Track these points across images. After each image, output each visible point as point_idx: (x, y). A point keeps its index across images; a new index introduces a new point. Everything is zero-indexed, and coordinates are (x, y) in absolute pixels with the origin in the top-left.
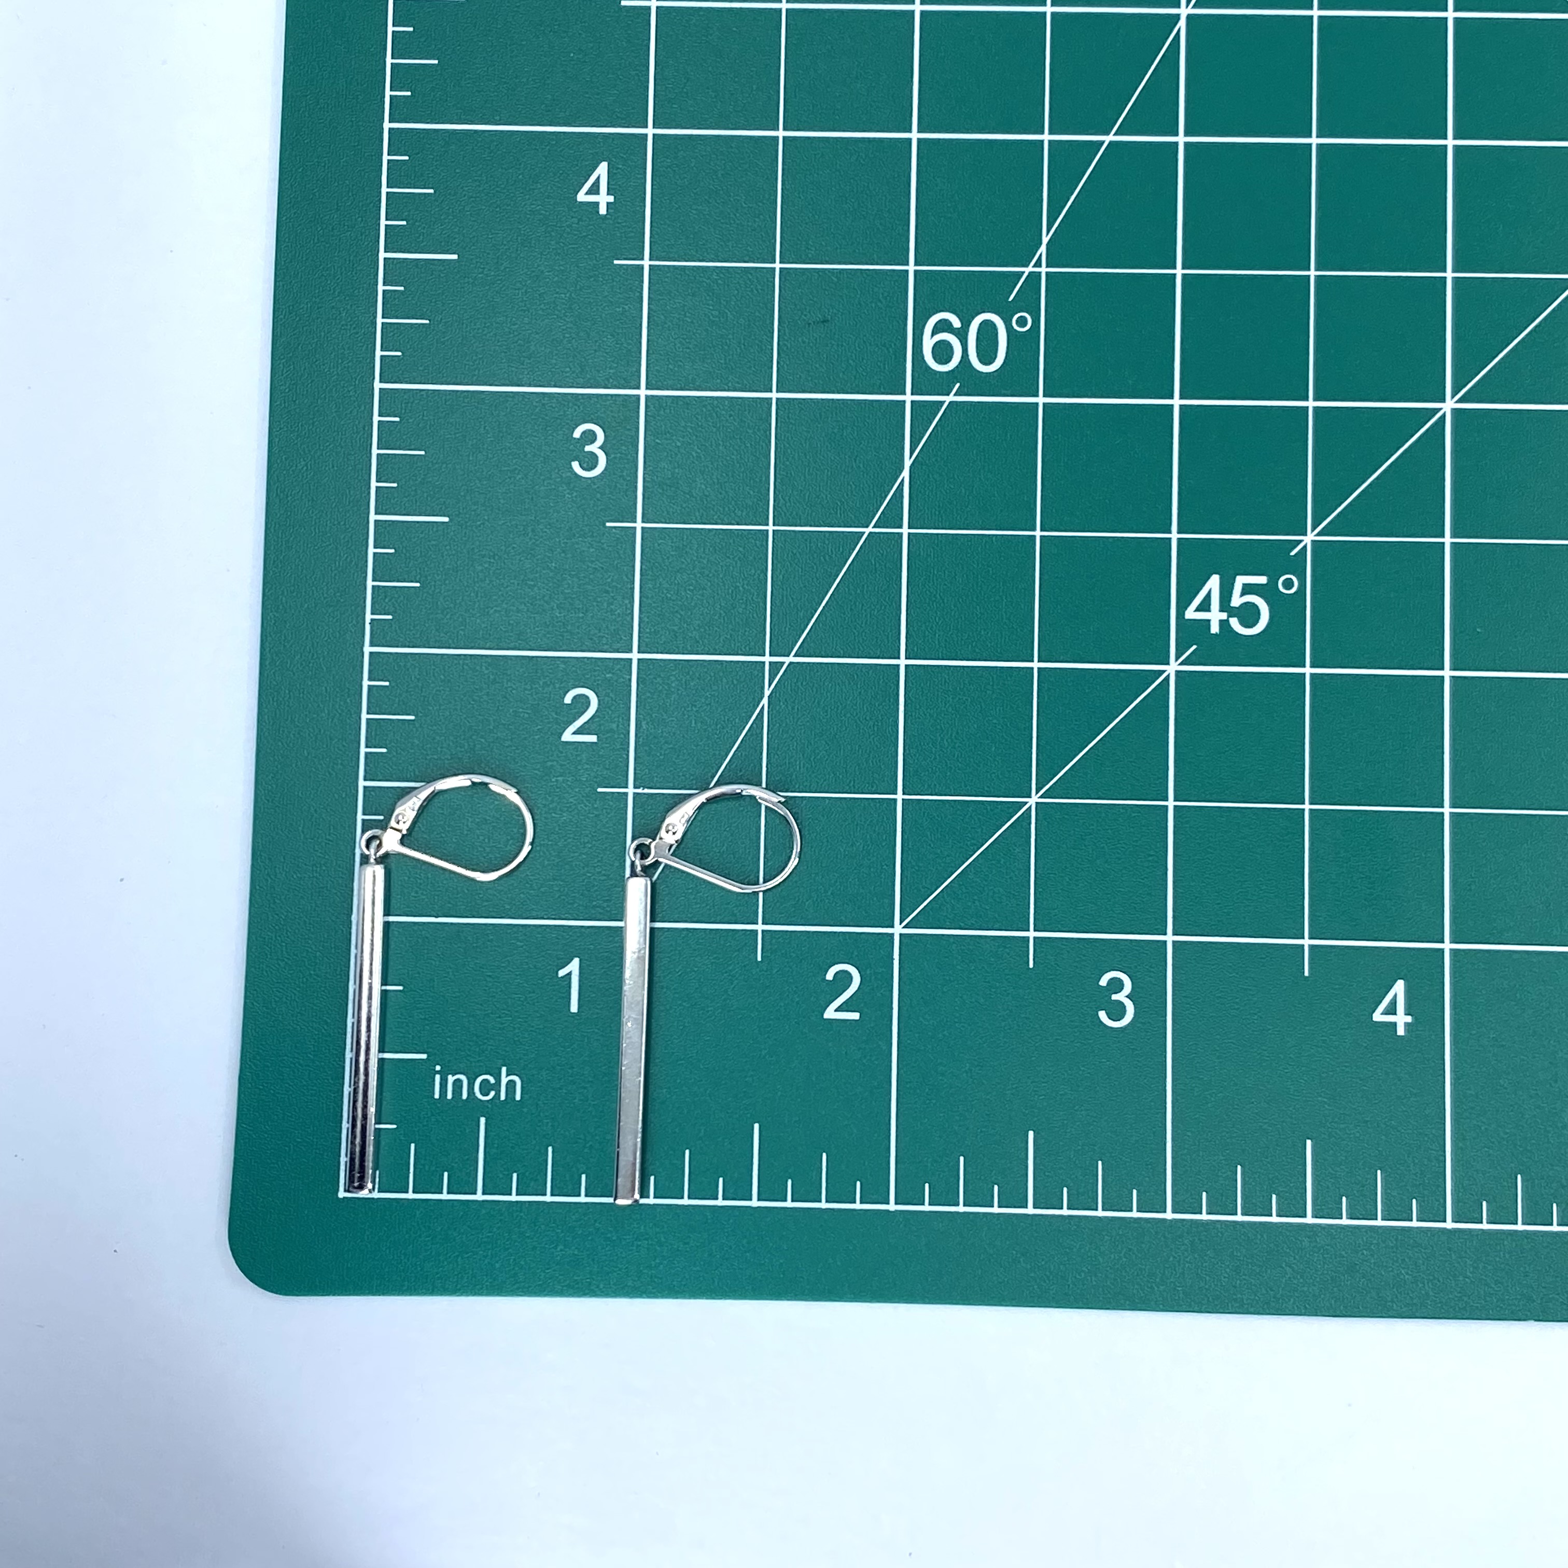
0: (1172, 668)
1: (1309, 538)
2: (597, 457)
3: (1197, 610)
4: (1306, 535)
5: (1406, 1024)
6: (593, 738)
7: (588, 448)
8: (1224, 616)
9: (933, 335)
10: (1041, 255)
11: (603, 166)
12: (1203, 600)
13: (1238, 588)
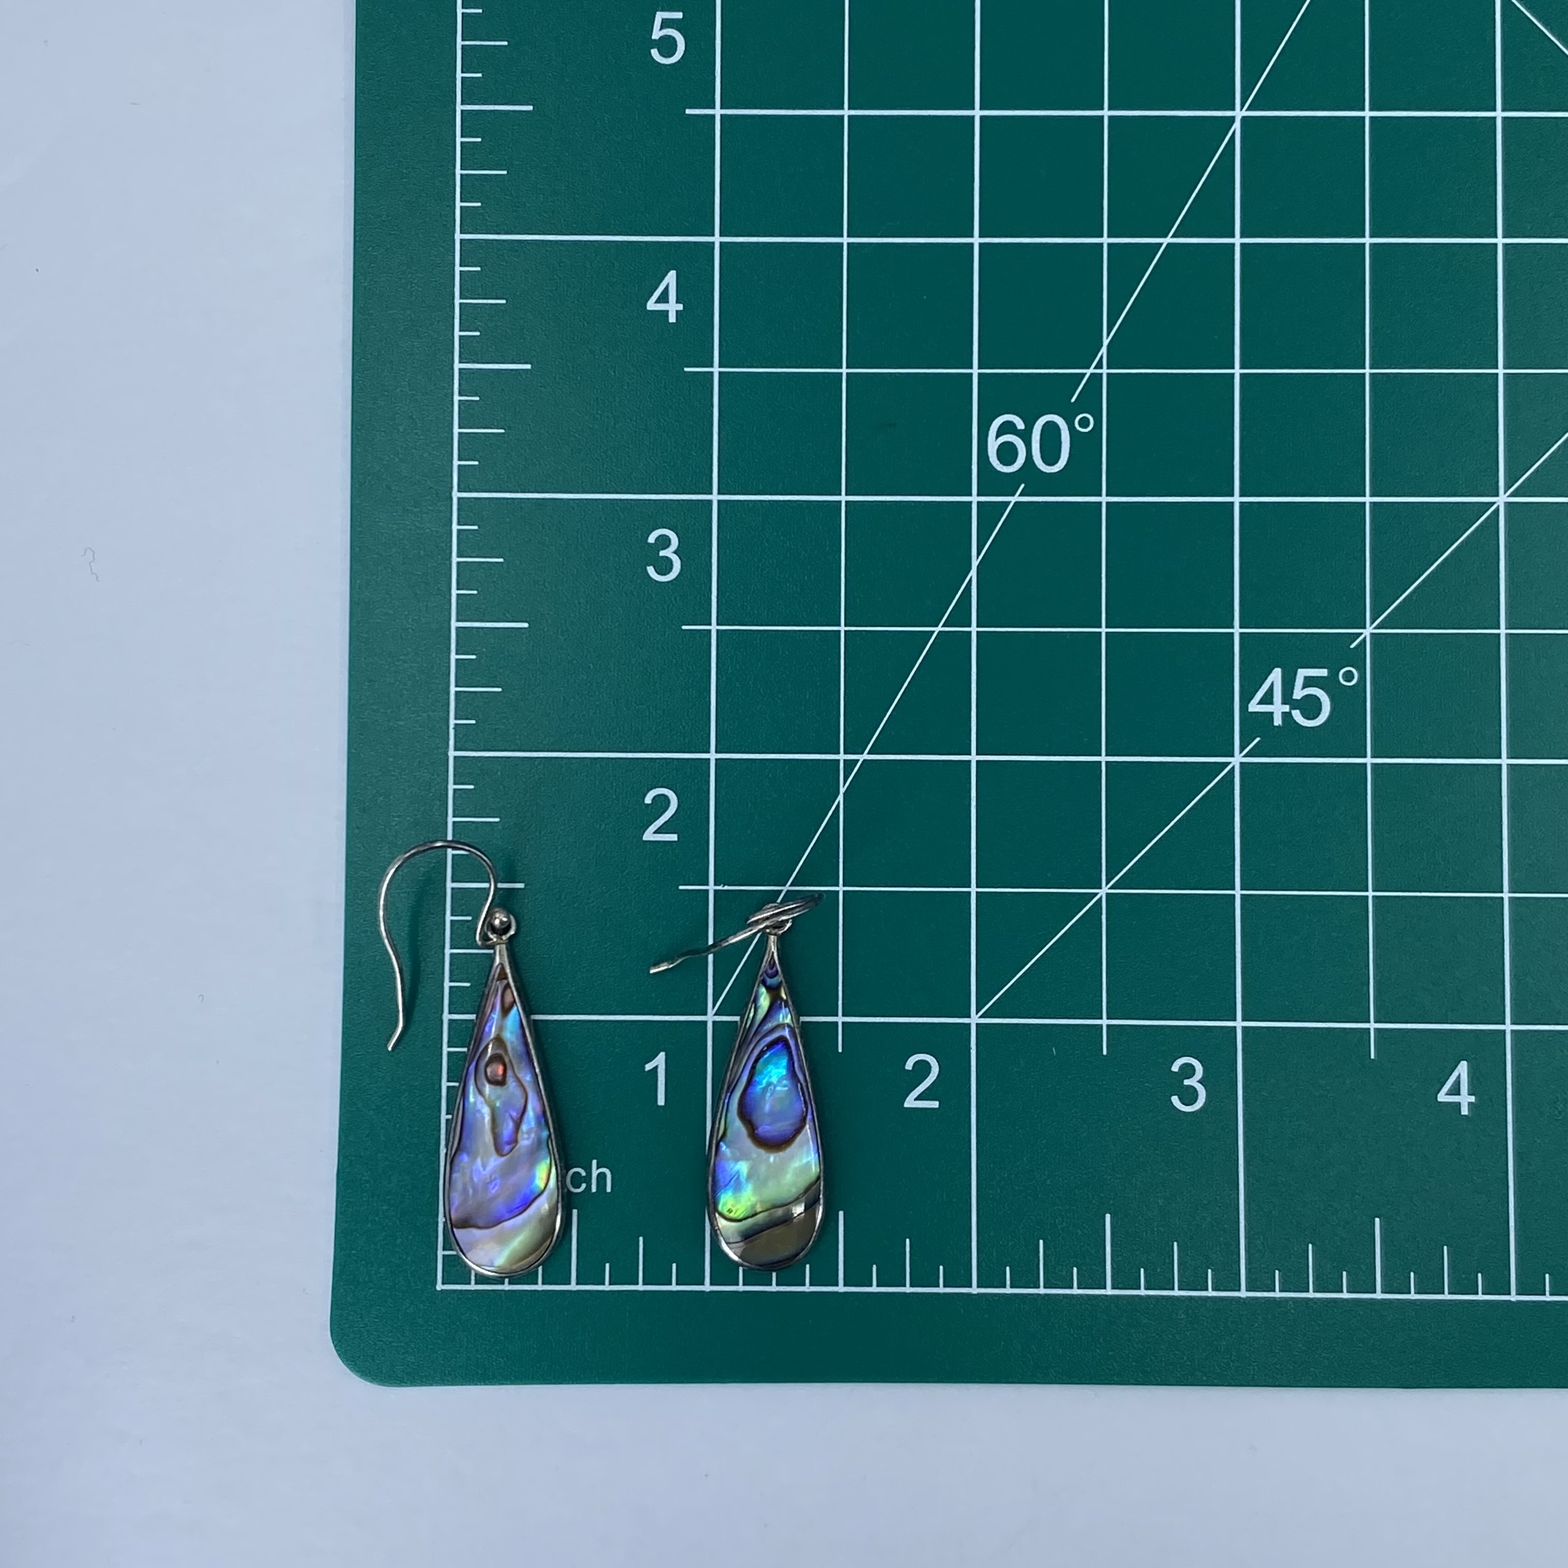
0: (1237, 760)
1: (1367, 632)
2: (671, 561)
3: (1261, 703)
4: (1365, 628)
5: (1470, 1104)
6: (674, 837)
7: (662, 553)
8: (1286, 708)
9: (997, 437)
10: (1102, 357)
11: (672, 275)
12: (1266, 693)
13: (1299, 681)
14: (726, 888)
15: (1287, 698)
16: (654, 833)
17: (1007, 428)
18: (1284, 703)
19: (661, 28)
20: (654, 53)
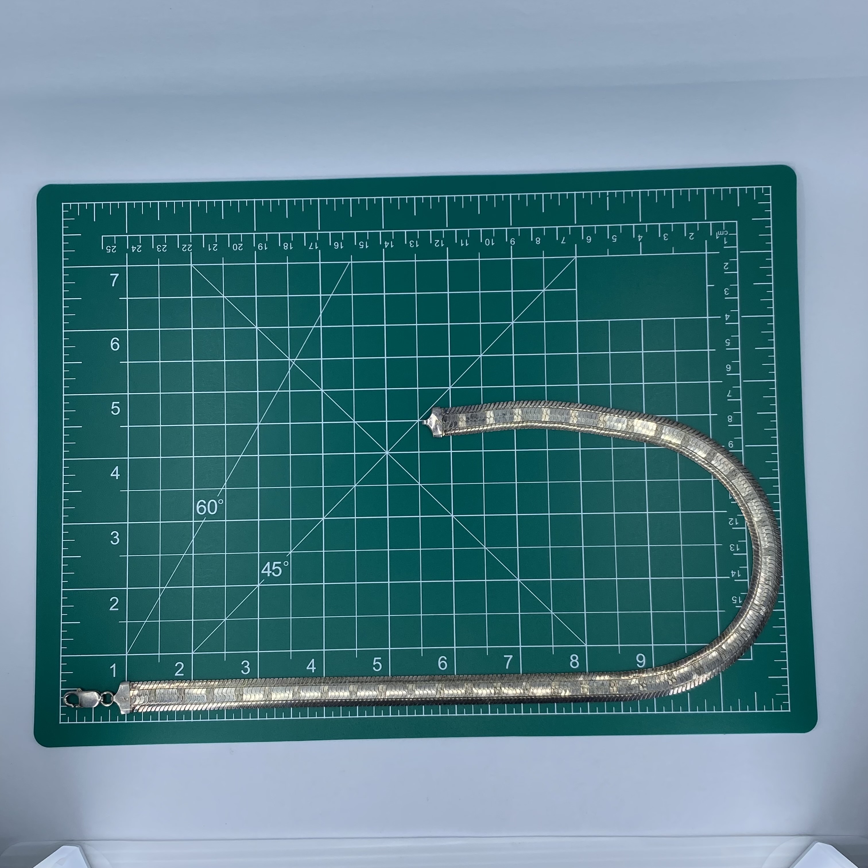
0: (258, 585)
1: (291, 552)
2: (117, 539)
3: (264, 571)
4: (290, 551)
5: (315, 670)
6: (117, 609)
7: (114, 537)
8: (271, 572)
9: (199, 506)
10: (225, 486)
11: (117, 467)
12: (266, 568)
13: (274, 565)
14: (131, 622)
15: (271, 569)
16: (113, 608)
17: (201, 503)
18: (270, 571)
19: (114, 406)
20: (112, 412)
